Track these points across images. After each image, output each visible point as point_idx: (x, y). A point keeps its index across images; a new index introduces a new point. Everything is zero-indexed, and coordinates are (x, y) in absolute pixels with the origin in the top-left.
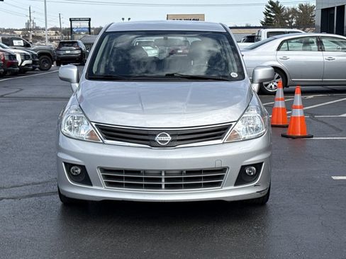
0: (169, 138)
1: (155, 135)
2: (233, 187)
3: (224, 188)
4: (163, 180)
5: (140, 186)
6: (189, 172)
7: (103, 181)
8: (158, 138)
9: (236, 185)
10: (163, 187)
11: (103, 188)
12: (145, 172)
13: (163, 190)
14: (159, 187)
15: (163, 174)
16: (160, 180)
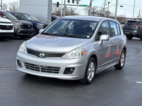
0: (44, 55)
1: (40, 53)
2: (63, 75)
3: (59, 74)
4: (40, 69)
5: (34, 70)
6: (49, 67)
7: (24, 66)
8: (40, 54)
9: (64, 74)
10: (40, 71)
11: (24, 69)
12: (36, 65)
13: (40, 72)
14: (39, 71)
15: (40, 67)
16: (39, 68)
